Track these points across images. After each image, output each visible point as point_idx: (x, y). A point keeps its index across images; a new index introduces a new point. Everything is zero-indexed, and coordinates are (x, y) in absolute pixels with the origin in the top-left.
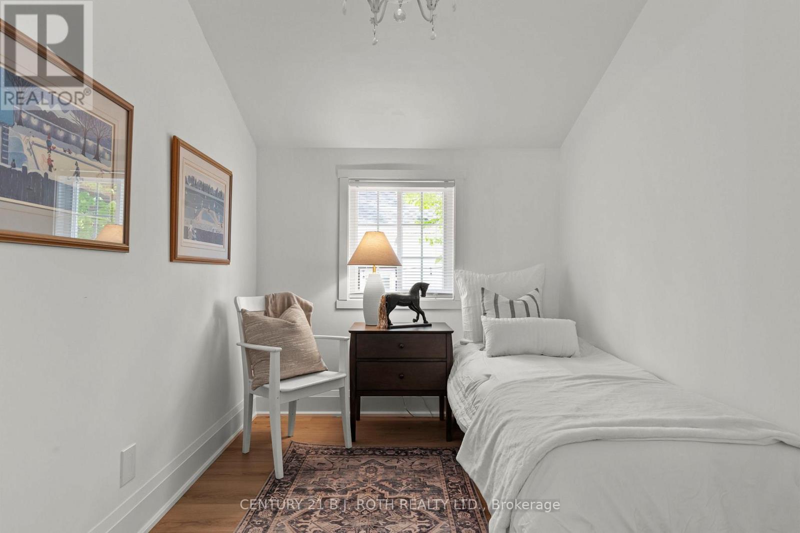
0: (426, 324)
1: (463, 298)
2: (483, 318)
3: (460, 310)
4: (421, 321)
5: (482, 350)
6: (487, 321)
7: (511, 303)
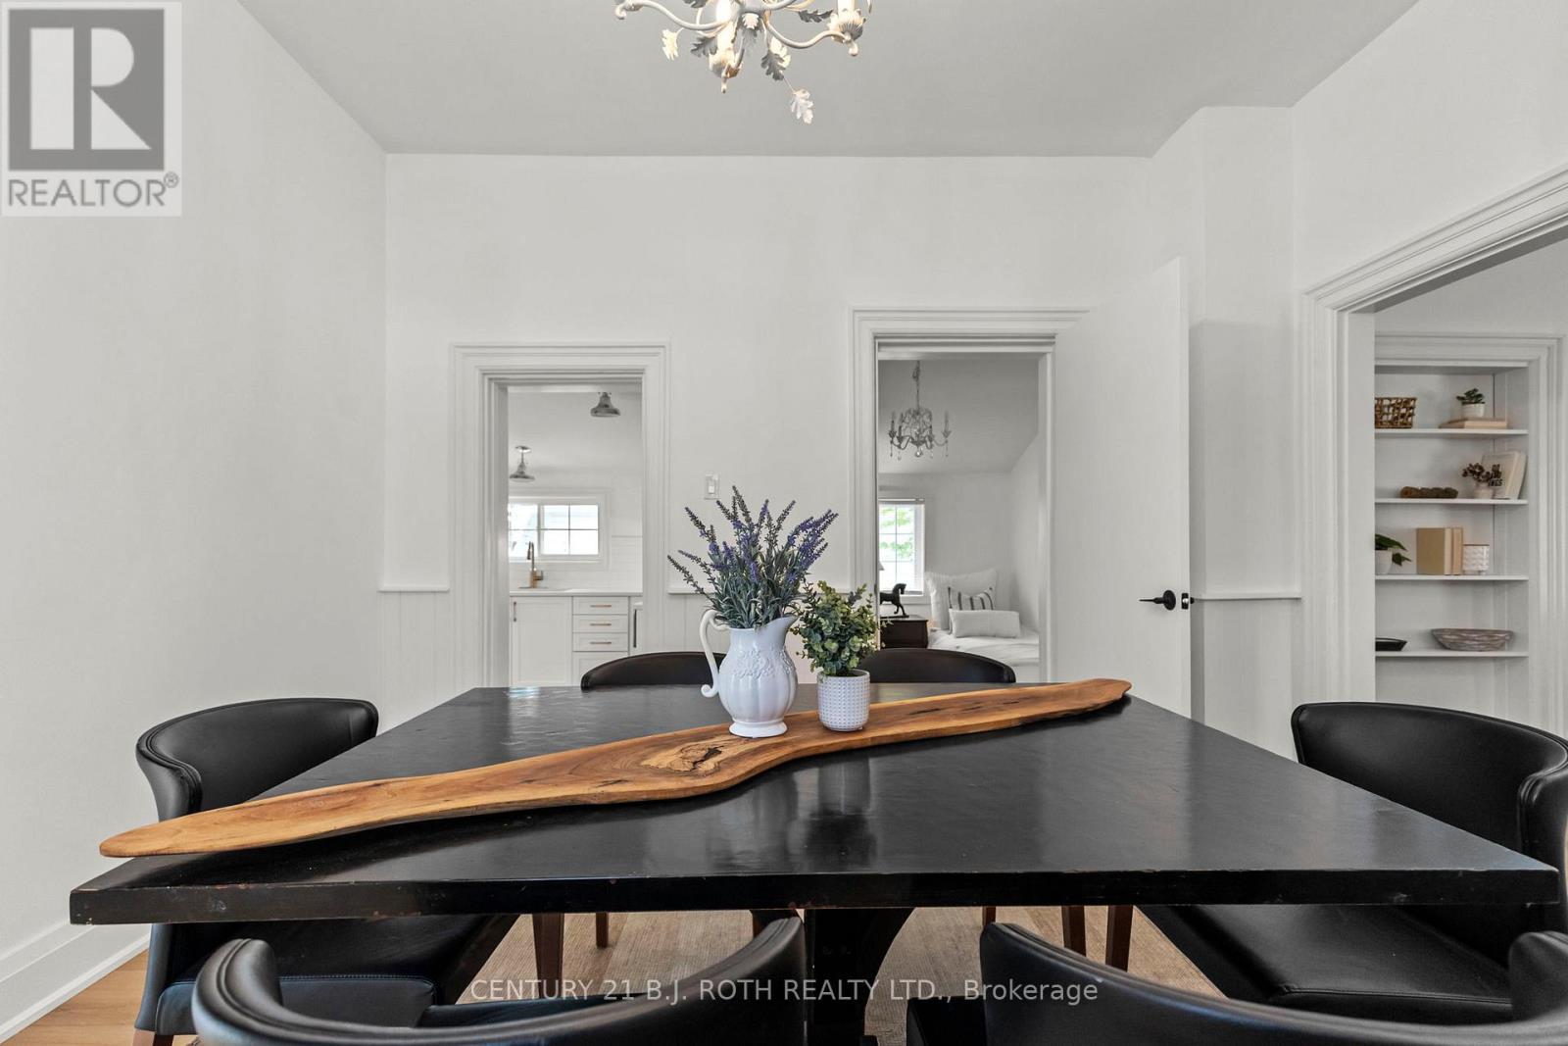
0: (905, 616)
1: (932, 595)
2: (950, 610)
3: (930, 604)
4: (900, 613)
5: (950, 634)
6: (953, 612)
7: (971, 599)
